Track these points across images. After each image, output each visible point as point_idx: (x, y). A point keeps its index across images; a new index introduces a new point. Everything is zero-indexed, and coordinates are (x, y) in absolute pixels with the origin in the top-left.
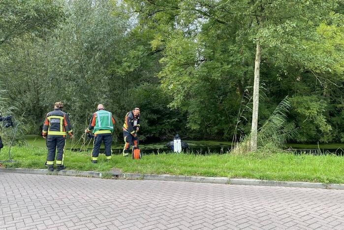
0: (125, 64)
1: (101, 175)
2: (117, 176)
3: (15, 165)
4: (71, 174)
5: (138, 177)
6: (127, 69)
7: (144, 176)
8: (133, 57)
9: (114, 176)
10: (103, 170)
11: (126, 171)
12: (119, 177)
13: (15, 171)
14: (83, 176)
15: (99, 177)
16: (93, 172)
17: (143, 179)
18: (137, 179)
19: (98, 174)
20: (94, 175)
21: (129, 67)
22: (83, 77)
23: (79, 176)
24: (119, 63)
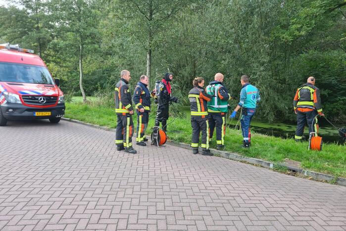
0: (294, 27)
1: (271, 166)
2: (294, 171)
3: (179, 139)
4: (234, 158)
5: (328, 179)
6: (297, 33)
7: (337, 179)
8: (304, 16)
9: (290, 170)
10: (275, 160)
11: (309, 167)
12: (298, 173)
13: (179, 145)
14: (248, 163)
15: (270, 169)
16: (260, 160)
17: (336, 183)
18: (326, 181)
19: (269, 164)
20: (263, 165)
21: (299, 30)
22: (240, 47)
23: (245, 162)
24: (285, 27)
